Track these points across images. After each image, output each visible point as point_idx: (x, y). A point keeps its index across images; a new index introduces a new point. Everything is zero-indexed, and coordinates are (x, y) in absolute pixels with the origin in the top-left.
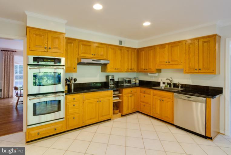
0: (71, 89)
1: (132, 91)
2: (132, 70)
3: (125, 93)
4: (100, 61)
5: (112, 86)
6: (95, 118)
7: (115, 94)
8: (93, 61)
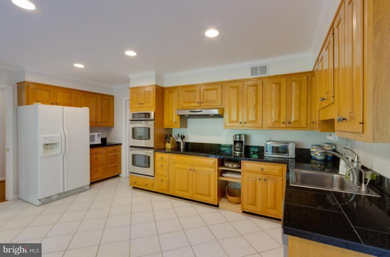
0: (181, 149)
1: (264, 170)
2: (289, 125)
3: (245, 170)
4: (201, 111)
5: (238, 153)
6: (187, 191)
7: (229, 168)
8: (191, 111)
